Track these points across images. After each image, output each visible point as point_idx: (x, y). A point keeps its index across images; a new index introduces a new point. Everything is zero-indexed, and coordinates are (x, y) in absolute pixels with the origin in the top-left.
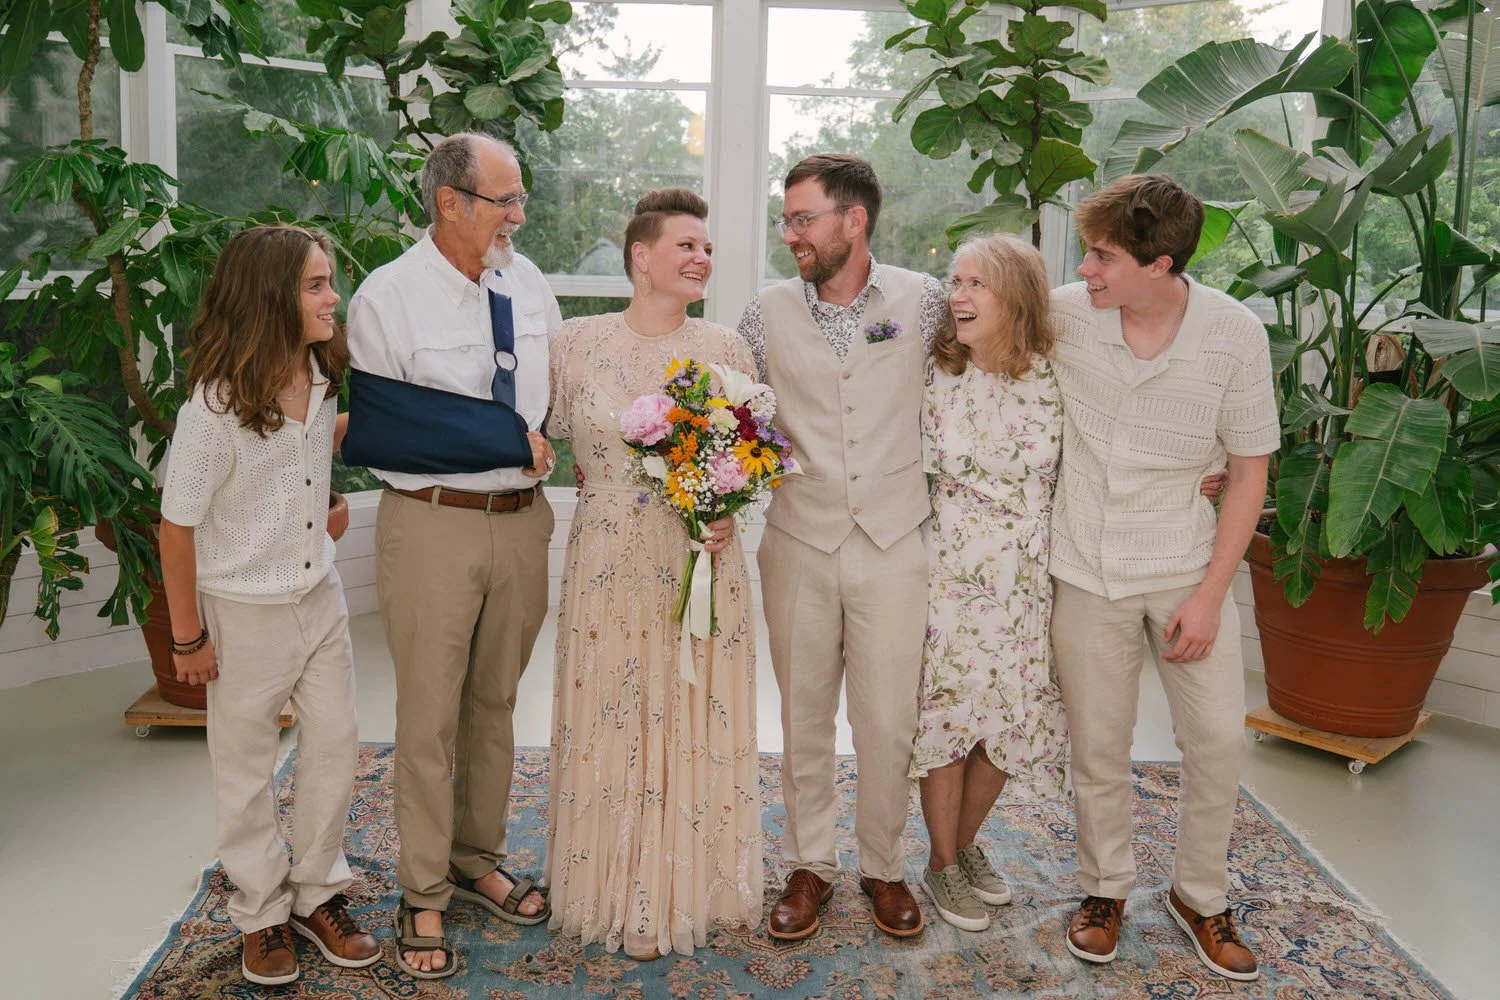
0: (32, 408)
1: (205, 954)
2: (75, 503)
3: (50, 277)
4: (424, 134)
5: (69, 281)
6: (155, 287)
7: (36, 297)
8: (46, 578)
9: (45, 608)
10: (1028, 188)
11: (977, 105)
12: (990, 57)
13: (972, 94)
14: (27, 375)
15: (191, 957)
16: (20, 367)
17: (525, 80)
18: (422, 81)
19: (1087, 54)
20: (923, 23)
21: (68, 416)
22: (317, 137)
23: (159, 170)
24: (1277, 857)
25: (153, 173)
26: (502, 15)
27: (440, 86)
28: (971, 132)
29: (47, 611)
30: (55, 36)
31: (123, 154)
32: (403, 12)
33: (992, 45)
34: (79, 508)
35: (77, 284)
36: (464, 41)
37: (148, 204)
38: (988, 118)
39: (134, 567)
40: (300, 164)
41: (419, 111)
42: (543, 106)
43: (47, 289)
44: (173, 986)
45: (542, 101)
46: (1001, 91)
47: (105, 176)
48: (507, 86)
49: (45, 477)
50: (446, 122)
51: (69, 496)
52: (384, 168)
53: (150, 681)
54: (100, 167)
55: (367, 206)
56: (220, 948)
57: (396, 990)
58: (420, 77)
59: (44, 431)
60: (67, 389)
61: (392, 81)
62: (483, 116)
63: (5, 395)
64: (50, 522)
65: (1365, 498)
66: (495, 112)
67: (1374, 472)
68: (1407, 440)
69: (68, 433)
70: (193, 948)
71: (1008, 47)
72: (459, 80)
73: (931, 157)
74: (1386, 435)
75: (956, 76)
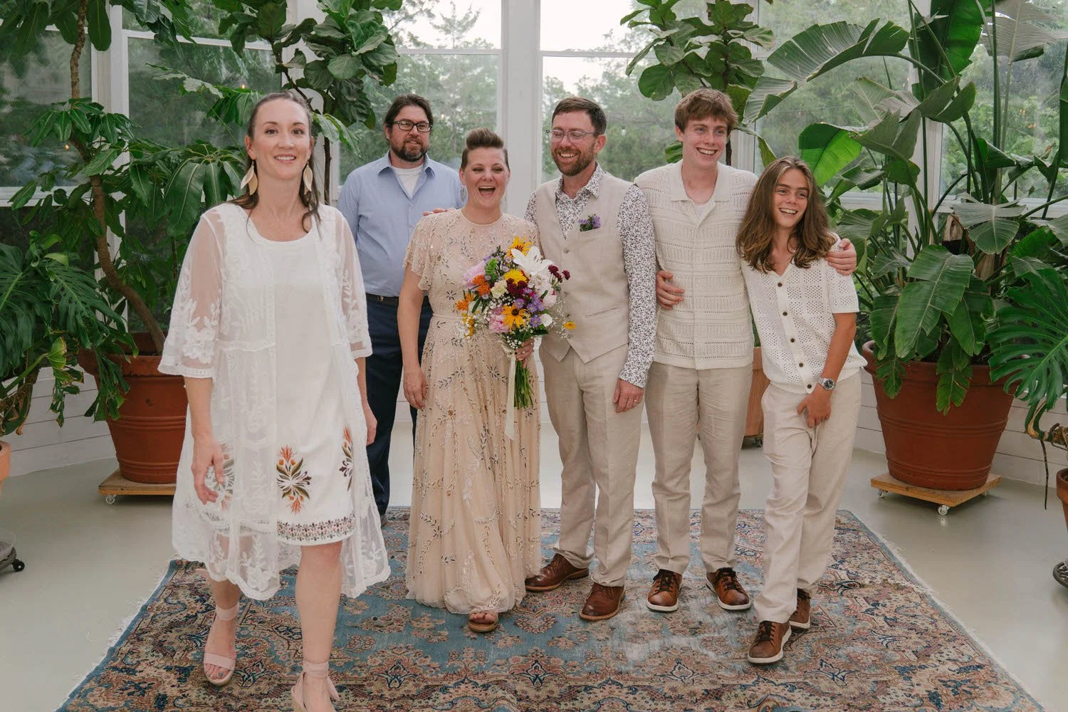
0: (50, 273)
1: (166, 620)
2: (77, 335)
3: (53, 190)
4: (300, 89)
5: (62, 192)
6: (118, 196)
7: (42, 204)
8: (58, 384)
9: (57, 403)
11: (683, 62)
12: (693, 29)
13: (679, 55)
14: (45, 252)
15: (157, 622)
16: (40, 248)
17: (369, 52)
18: (298, 52)
19: (761, 27)
20: (646, 7)
21: (69, 279)
22: (230, 94)
23: (121, 115)
25: (117, 119)
26: (354, 7)
27: (311, 57)
28: (680, 81)
29: (57, 407)
30: (52, 28)
31: (101, 108)
32: (285, 5)
33: (695, 22)
34: (80, 341)
35: (68, 195)
36: (326, 26)
37: (119, 140)
38: (692, 72)
39: (112, 381)
40: (219, 112)
41: (297, 73)
42: (382, 68)
43: (49, 199)
44: (148, 636)
45: (381, 66)
46: (702, 52)
47: (91, 122)
48: (357, 56)
49: (59, 320)
50: (315, 81)
51: (72, 331)
53: (116, 466)
54: (87, 116)
56: (174, 617)
57: (290, 637)
58: (297, 50)
59: (55, 289)
60: (72, 263)
61: (277, 52)
62: (341, 77)
63: (34, 265)
64: (61, 347)
65: (919, 319)
66: (349, 74)
67: (926, 301)
68: (946, 281)
69: (71, 290)
70: (157, 618)
71: (706, 22)
72: (324, 52)
73: (653, 99)
74: (934, 277)
75: (669, 43)
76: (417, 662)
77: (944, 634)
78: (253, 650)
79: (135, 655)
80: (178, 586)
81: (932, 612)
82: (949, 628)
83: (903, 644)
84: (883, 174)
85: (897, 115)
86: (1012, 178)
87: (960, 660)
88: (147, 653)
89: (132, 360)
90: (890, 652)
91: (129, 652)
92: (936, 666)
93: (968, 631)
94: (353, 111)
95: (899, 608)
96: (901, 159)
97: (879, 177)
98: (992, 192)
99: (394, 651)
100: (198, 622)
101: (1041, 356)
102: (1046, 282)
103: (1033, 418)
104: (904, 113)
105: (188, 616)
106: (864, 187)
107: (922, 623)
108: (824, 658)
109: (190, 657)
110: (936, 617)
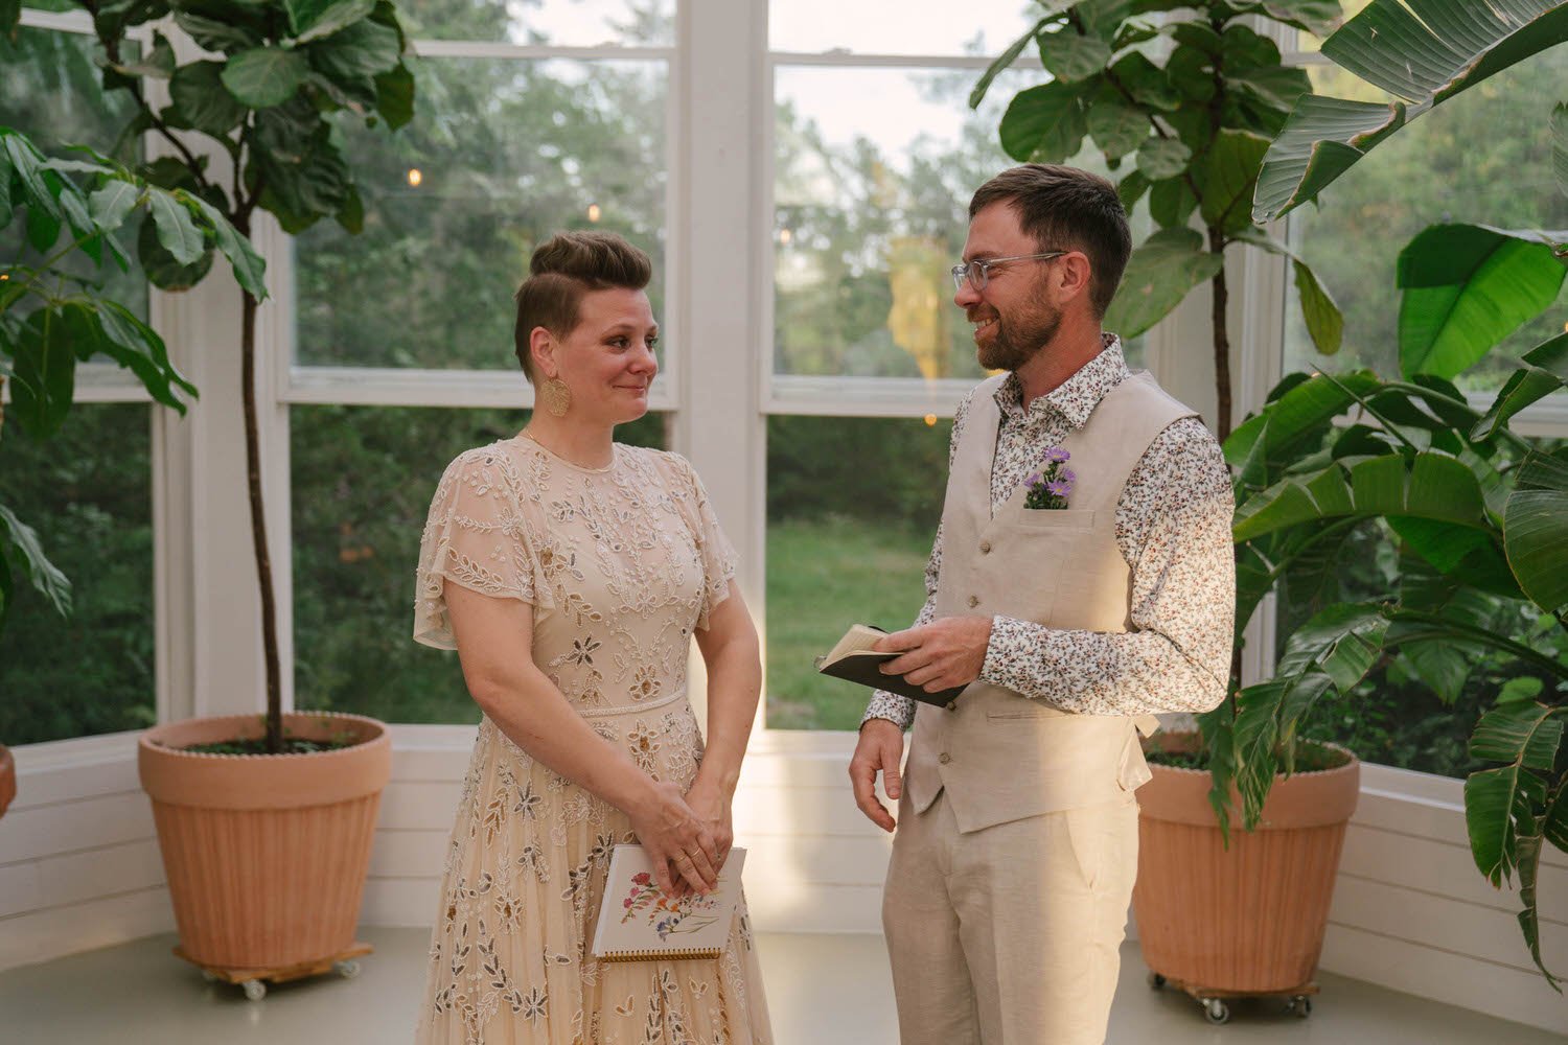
4: (168, 129)
10: (1205, 216)
11: (1109, 74)
13: (1099, 57)
17: (330, 41)
18: (160, 40)
28: (1101, 123)
38: (1131, 99)
42: (372, 86)
46: (1158, 51)
48: (298, 50)
50: (199, 112)
61: (110, 32)
62: (255, 100)
66: (278, 93)
72: (221, 39)
75: (1074, 28)
94: (306, 192)
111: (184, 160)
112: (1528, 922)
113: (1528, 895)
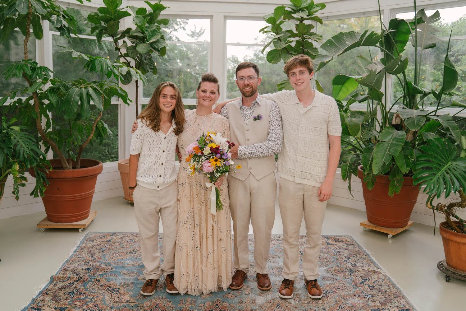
0: (11, 135)
1: (60, 285)
2: (24, 162)
3: (16, 99)
4: (125, 57)
5: (21, 100)
6: (46, 102)
7: (12, 105)
8: (15, 182)
11: (285, 48)
12: (289, 34)
13: (284, 45)
14: (10, 126)
15: (56, 286)
16: (8, 124)
17: (154, 42)
18: (124, 42)
19: (317, 34)
20: (270, 25)
21: (21, 137)
22: (93, 59)
23: (47, 68)
24: (362, 259)
25: (46, 69)
26: (148, 23)
28: (284, 56)
29: (15, 192)
30: (17, 29)
31: (37, 64)
32: (119, 22)
33: (290, 31)
35: (23, 101)
36: (136, 31)
37: (44, 78)
38: (289, 53)
39: (40, 181)
40: (88, 67)
41: (124, 51)
42: (160, 49)
43: (15, 102)
44: (51, 292)
45: (159, 48)
46: (293, 45)
47: (32, 70)
48: (149, 44)
49: (15, 155)
50: (131, 54)
51: (22, 160)
52: (112, 68)
53: (45, 215)
54: (30, 67)
55: (108, 78)
56: (64, 283)
57: (113, 293)
58: (124, 41)
59: (15, 142)
60: (22, 130)
61: (116, 41)
62: (141, 52)
63: (4, 131)
64: (16, 167)
65: (383, 158)
66: (145, 51)
67: (386, 151)
68: (394, 142)
69: (22, 142)
70: (57, 284)
71: (295, 32)
72: (135, 42)
73: (272, 64)
74: (389, 140)
75: (279, 40)
76: (165, 305)
77: (393, 294)
78: (95, 299)
79: (43, 302)
80: (67, 270)
81: (389, 283)
82: (395, 291)
83: (375, 298)
84: (368, 96)
85: (375, 71)
86: (422, 98)
87: (400, 306)
88: (48, 301)
89: (50, 172)
90: (369, 302)
91: (41, 300)
92: (389, 309)
93: (404, 293)
94: (148, 67)
95: (375, 281)
96: (376, 90)
97: (367, 97)
98: (413, 104)
99: (157, 299)
100: (74, 286)
101: (435, 175)
102: (437, 143)
103: (430, 200)
104: (378, 71)
105: (70, 283)
106: (360, 101)
107: (384, 288)
108: (341, 304)
109: (67, 303)
110: (391, 286)
111: (127, 62)
112: (349, 187)
113: (350, 183)
